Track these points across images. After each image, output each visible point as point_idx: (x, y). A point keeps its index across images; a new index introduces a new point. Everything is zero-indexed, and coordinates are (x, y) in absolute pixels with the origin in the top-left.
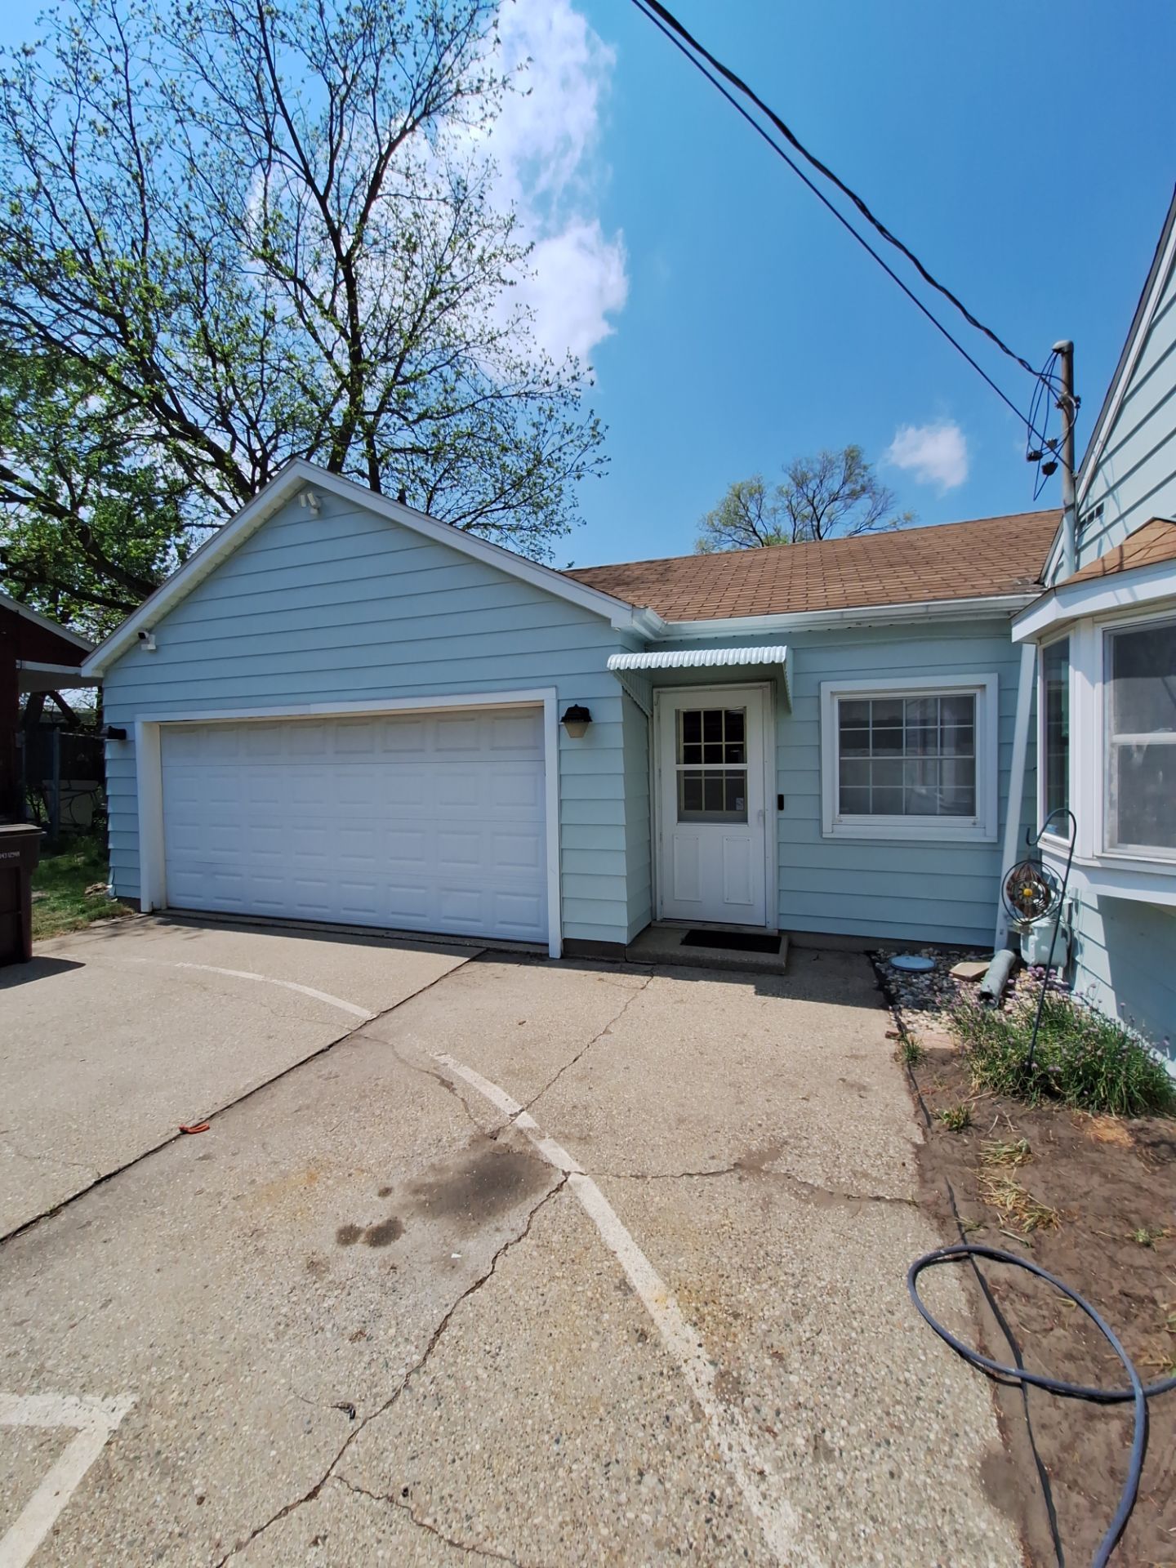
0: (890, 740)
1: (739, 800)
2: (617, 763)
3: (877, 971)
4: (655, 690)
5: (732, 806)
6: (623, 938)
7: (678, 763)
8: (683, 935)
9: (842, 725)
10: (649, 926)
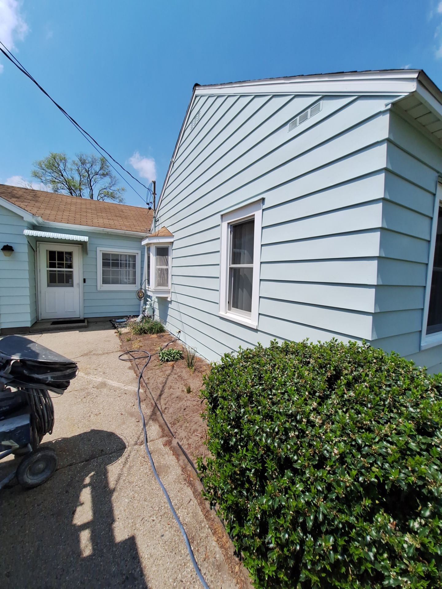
0: (116, 265)
1: (70, 280)
2: (26, 266)
3: (113, 324)
4: (38, 242)
5: (67, 282)
6: (29, 325)
7: (47, 267)
8: (51, 323)
9: (103, 260)
10: (36, 322)
